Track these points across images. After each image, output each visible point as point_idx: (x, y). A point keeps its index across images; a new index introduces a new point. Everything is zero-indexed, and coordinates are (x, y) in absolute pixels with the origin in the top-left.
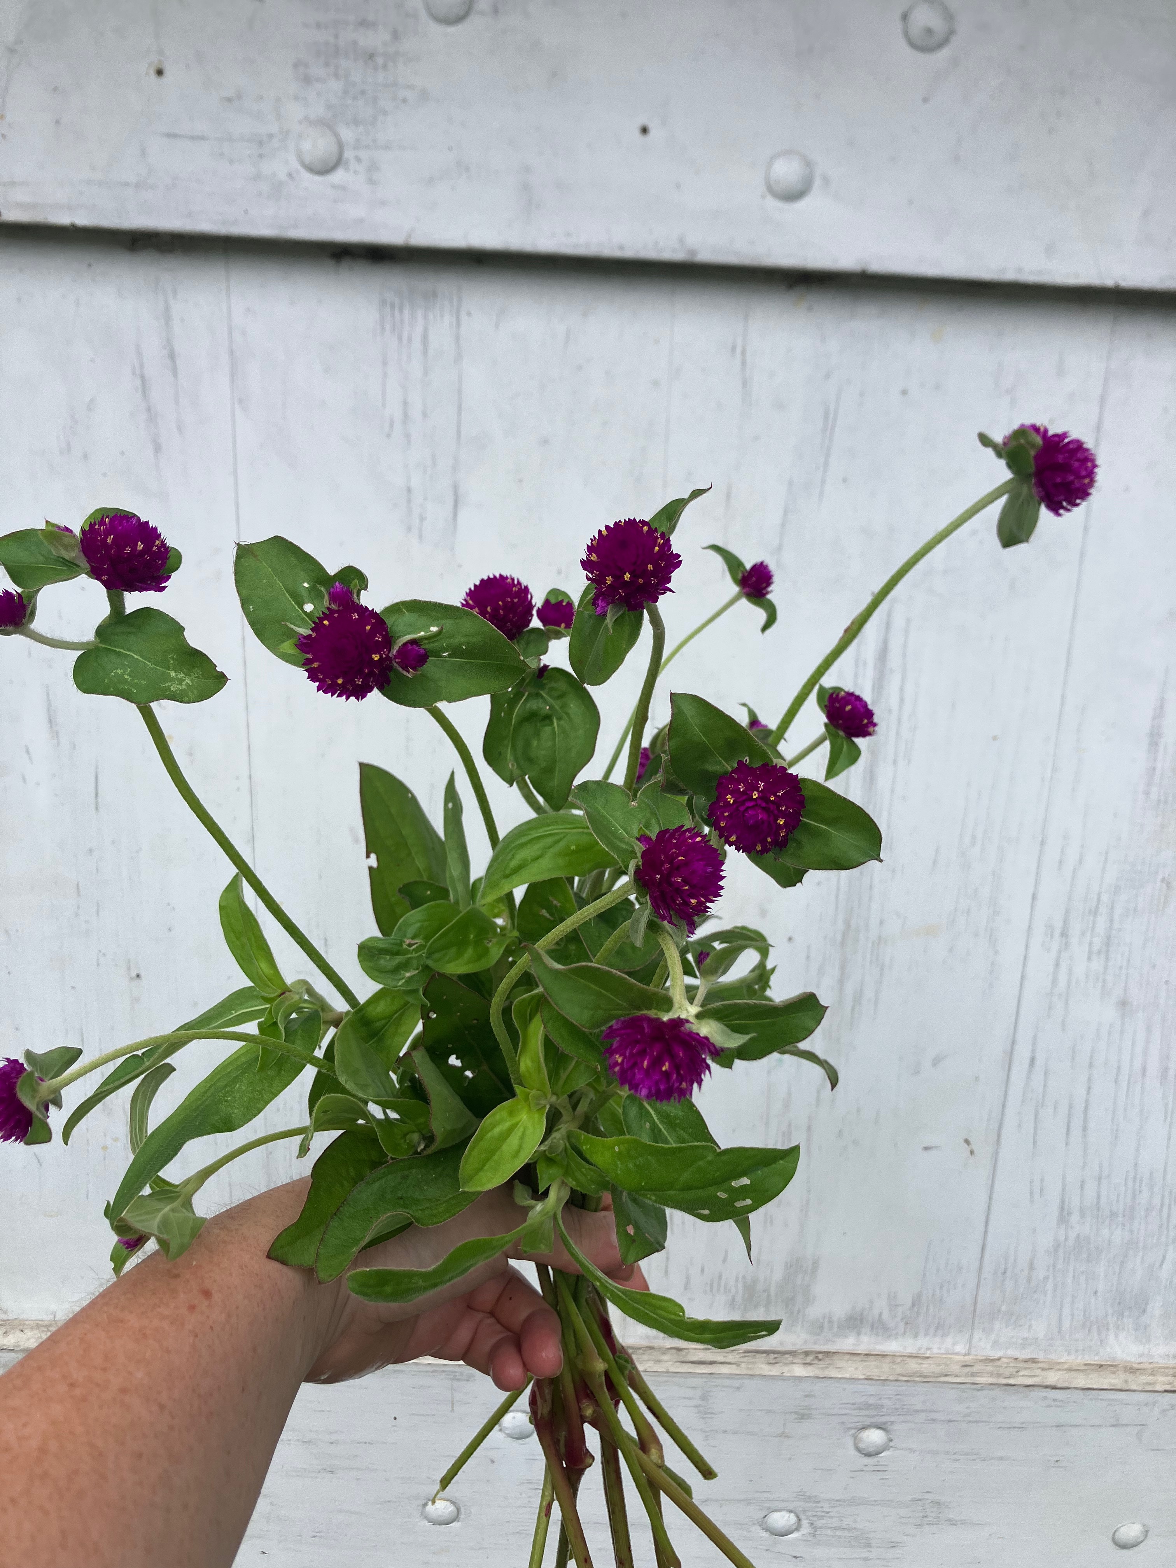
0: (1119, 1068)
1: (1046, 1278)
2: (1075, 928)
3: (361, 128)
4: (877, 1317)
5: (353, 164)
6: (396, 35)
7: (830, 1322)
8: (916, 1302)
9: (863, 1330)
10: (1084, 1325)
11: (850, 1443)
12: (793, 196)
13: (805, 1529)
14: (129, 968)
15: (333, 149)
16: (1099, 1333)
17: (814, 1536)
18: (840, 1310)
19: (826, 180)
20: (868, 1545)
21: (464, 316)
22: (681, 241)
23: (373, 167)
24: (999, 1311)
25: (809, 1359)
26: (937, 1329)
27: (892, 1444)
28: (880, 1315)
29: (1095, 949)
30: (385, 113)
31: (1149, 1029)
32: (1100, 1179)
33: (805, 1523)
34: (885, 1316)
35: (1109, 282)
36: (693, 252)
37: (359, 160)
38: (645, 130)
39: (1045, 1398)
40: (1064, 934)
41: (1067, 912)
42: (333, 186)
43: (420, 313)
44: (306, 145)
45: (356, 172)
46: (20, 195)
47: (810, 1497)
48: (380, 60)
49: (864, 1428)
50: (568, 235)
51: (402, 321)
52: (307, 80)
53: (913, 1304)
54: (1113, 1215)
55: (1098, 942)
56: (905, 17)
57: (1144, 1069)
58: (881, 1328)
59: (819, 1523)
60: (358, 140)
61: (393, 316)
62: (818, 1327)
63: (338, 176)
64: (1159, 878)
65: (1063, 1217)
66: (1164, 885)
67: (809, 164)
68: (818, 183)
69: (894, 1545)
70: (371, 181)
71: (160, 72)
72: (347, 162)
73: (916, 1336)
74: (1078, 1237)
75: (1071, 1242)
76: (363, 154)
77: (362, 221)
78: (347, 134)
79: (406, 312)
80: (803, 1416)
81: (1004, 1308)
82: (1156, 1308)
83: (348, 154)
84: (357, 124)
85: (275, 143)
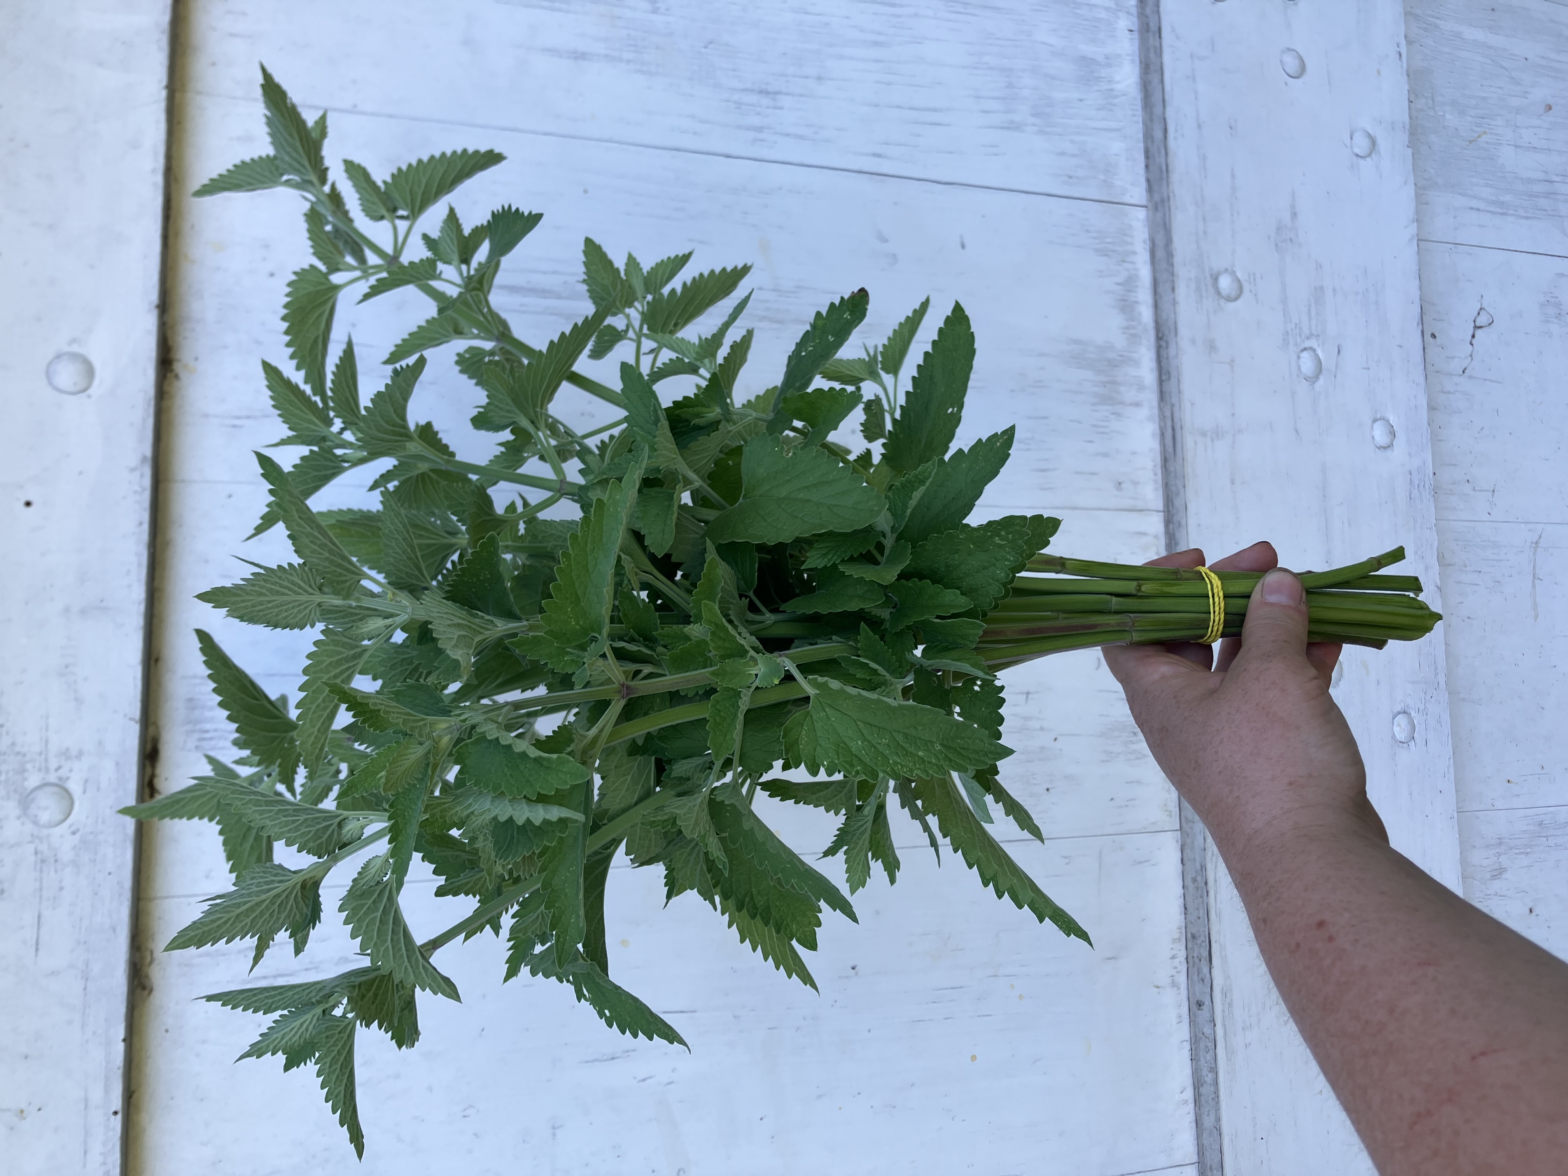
0: (877, 82)
1: (1072, 142)
2: (756, 121)
3: (29, 766)
4: (1120, 287)
5: (63, 773)
7: (1127, 328)
8: (1103, 253)
9: (1134, 299)
10: (1110, 110)
11: (1231, 306)
12: (90, 372)
13: (1312, 343)
14: (847, 977)
15: (48, 789)
16: (1116, 97)
17: (1318, 336)
18: (1117, 320)
19: (73, 341)
20: (1322, 288)
22: (133, 470)
23: (66, 754)
24: (1105, 181)
25: (1163, 344)
26: (1126, 235)
27: (1230, 269)
28: (1118, 284)
29: (771, 103)
30: (13, 744)
31: (841, 57)
32: (978, 97)
33: (1308, 344)
34: (1120, 279)
35: (164, 94)
36: (144, 459)
37: (59, 768)
38: (28, 504)
39: (1175, 138)
40: (760, 129)
41: (739, 127)
42: (85, 792)
44: (47, 817)
45: (71, 770)
46: (97, 1094)
47: (1284, 340)
49: (1218, 292)
50: (128, 572)
51: (216, 730)
53: (1106, 255)
54: (1010, 86)
55: (765, 101)
57: (877, 61)
58: (1130, 283)
59: (1306, 331)
60: (40, 770)
61: (211, 739)
62: (1134, 338)
63: (74, 787)
64: (703, 50)
65: (1014, 127)
66: (711, 46)
67: (58, 357)
68: (75, 348)
69: (1319, 266)
70: (80, 755)
72: (60, 779)
73: (1134, 253)
74: (1032, 115)
75: (1037, 121)
76: (53, 764)
77: (117, 764)
78: (33, 780)
79: (208, 726)
80: (1212, 347)
81: (1102, 177)
82: (1088, 49)
83: (52, 778)
84: (24, 771)
85: (43, 847)
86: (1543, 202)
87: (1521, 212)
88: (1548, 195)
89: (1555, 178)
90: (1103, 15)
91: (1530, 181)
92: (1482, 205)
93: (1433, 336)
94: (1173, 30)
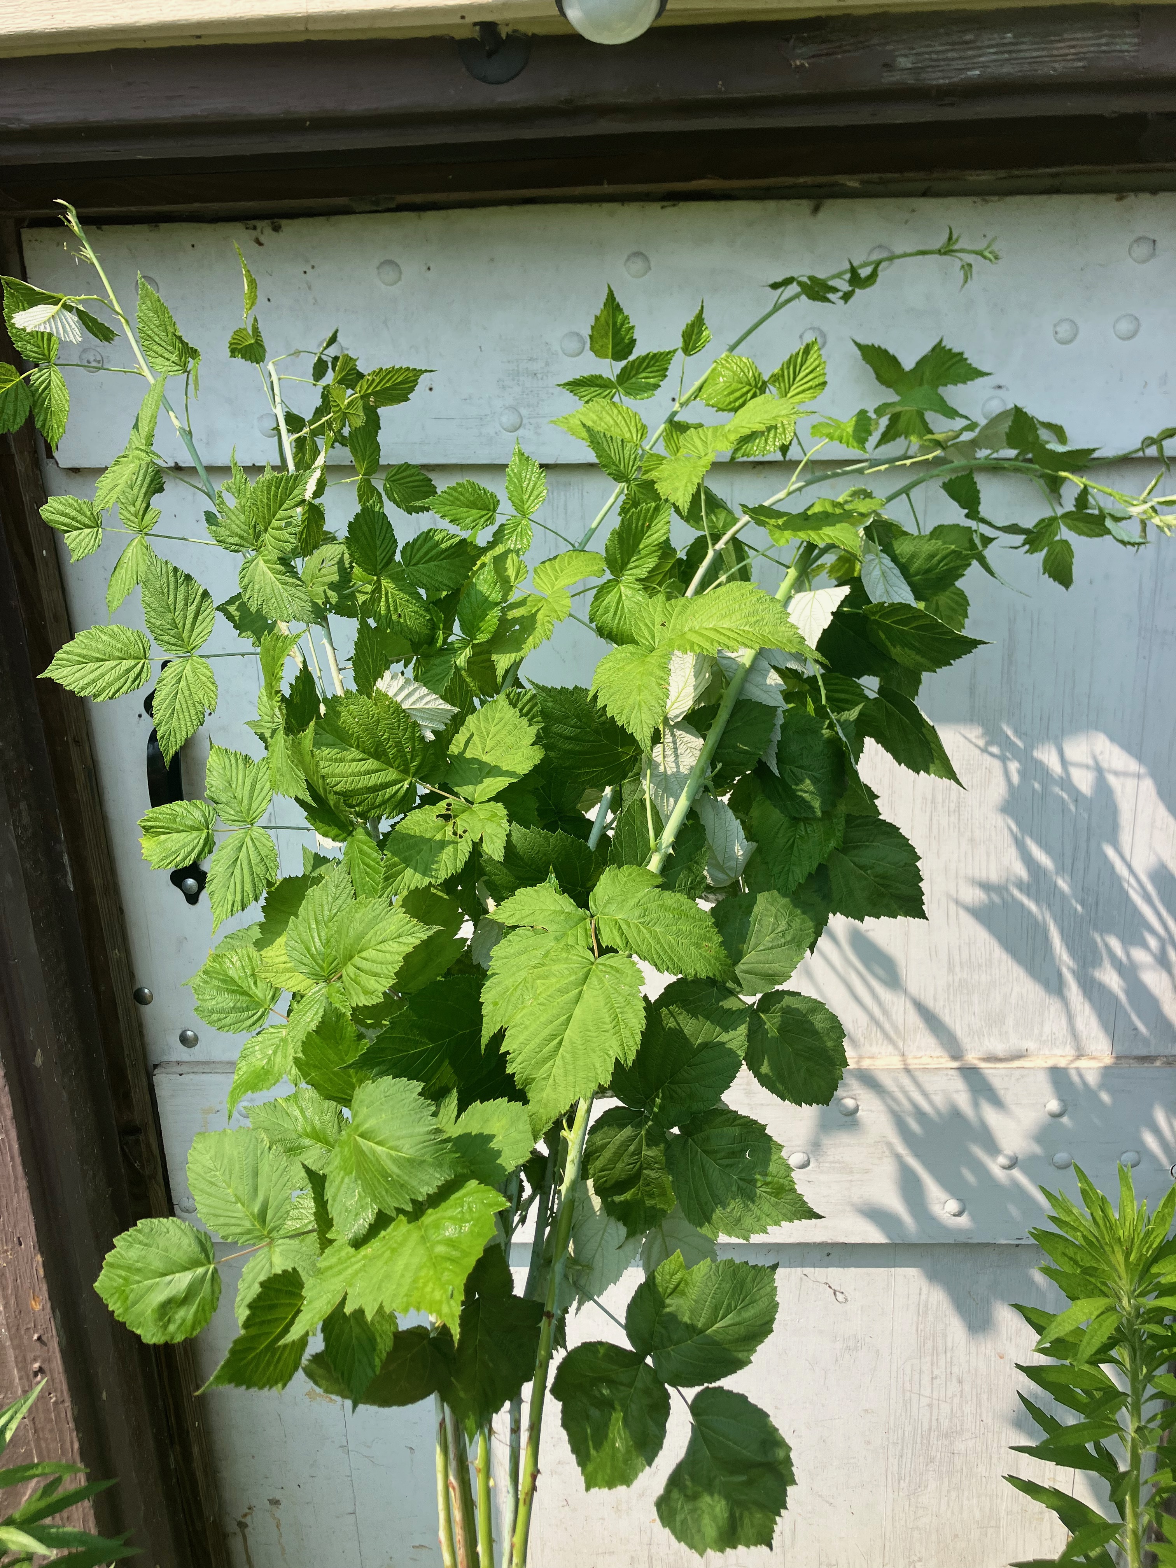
1: (944, 1006)
2: (939, 798)
3: (530, 409)
5: (528, 426)
6: (547, 364)
11: (835, 1108)
13: (813, 1163)
15: (519, 421)
17: (819, 1168)
20: (852, 1172)
21: (585, 494)
23: (538, 426)
24: (918, 1027)
27: (860, 1109)
29: (952, 809)
30: (543, 400)
31: (988, 854)
33: (813, 1160)
34: (852, 1035)
37: (530, 424)
38: (674, 399)
39: (947, 1075)
40: (933, 801)
41: (934, 789)
42: (518, 437)
43: (562, 493)
44: (504, 419)
45: (529, 430)
47: (815, 1144)
48: (539, 376)
49: (843, 1099)
52: (504, 387)
53: (868, 1027)
54: (980, 966)
55: (953, 806)
56: (801, 337)
59: (821, 1159)
60: (529, 414)
63: (520, 432)
65: (951, 968)
69: (867, 1171)
70: (537, 433)
71: (431, 389)
72: (525, 425)
73: (871, 1046)
74: (960, 980)
75: (956, 984)
76: (532, 420)
78: (524, 412)
83: (525, 421)
84: (529, 406)
85: (489, 418)
86: (929, 1344)
87: (921, 1327)
88: (935, 1348)
89: (949, 1355)
90: (1036, 1031)
91: (945, 1336)
92: (923, 1297)
93: (829, 1254)
94: (1023, 1076)
